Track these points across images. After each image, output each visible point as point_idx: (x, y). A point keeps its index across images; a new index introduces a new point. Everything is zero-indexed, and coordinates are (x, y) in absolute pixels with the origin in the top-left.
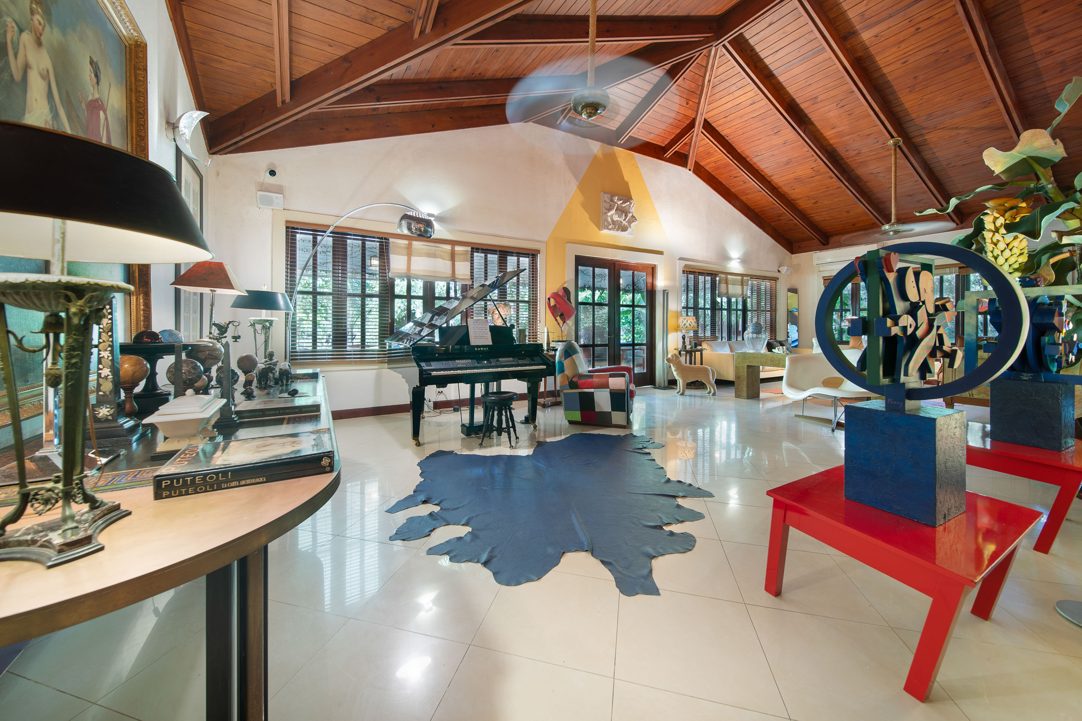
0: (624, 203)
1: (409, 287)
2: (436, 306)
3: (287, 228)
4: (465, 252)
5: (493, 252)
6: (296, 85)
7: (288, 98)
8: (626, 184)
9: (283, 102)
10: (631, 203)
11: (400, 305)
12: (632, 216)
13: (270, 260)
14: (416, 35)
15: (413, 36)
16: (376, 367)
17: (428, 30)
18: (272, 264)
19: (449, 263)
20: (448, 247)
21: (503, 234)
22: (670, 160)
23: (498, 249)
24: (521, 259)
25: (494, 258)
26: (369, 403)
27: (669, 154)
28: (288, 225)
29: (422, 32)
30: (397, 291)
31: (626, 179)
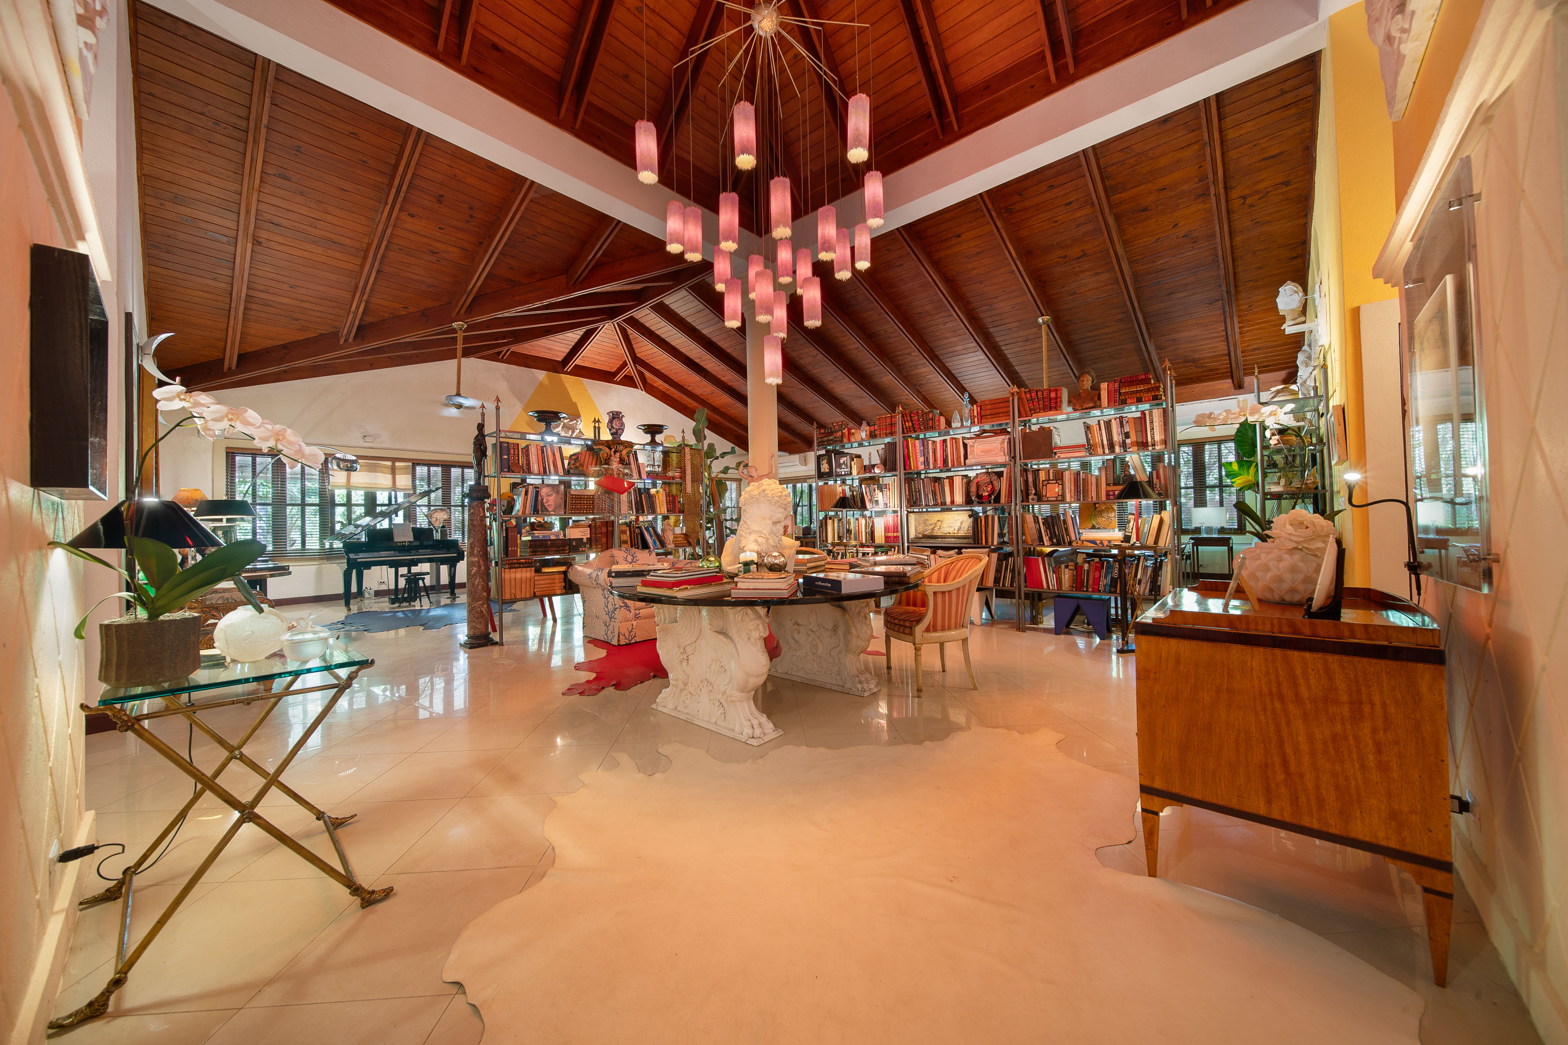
0: (571, 421)
1: (349, 497)
2: (378, 511)
3: (227, 453)
4: (406, 467)
5: (436, 464)
6: (241, 357)
7: (234, 367)
8: (575, 405)
9: (229, 368)
10: (577, 422)
11: (340, 513)
12: (580, 431)
13: (211, 479)
14: (342, 341)
15: (339, 342)
16: (317, 563)
17: (351, 340)
18: (213, 482)
19: (390, 477)
20: (389, 463)
21: (445, 450)
22: (620, 383)
23: (440, 463)
24: (466, 470)
25: (437, 471)
26: (310, 592)
27: (619, 377)
28: (229, 451)
29: (346, 340)
30: (338, 500)
31: (574, 401)
